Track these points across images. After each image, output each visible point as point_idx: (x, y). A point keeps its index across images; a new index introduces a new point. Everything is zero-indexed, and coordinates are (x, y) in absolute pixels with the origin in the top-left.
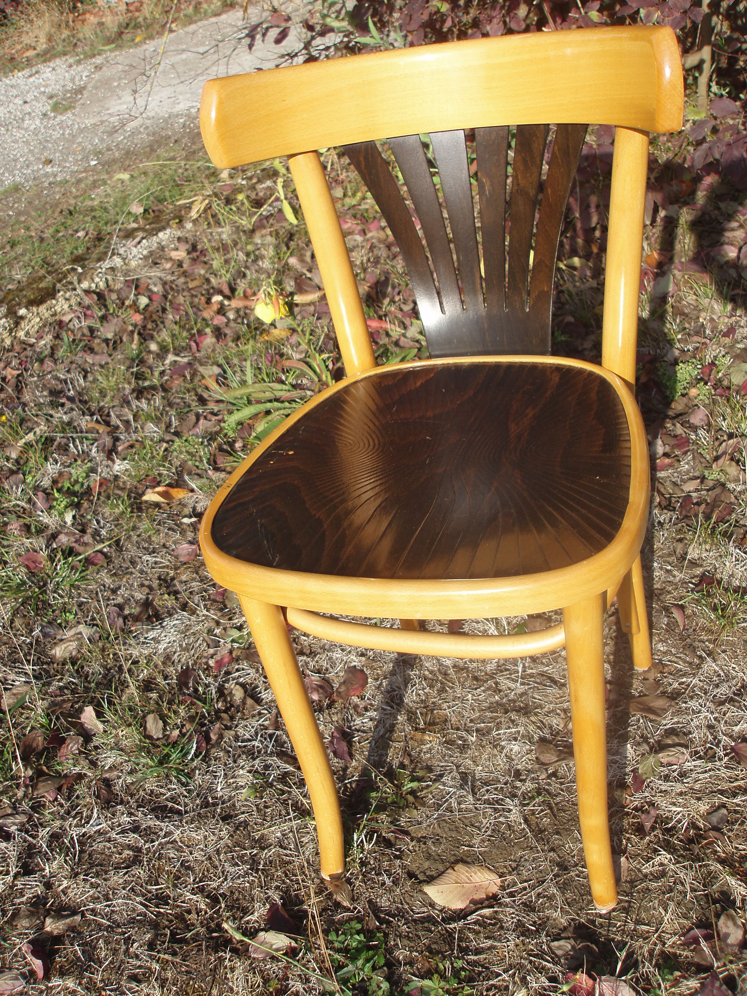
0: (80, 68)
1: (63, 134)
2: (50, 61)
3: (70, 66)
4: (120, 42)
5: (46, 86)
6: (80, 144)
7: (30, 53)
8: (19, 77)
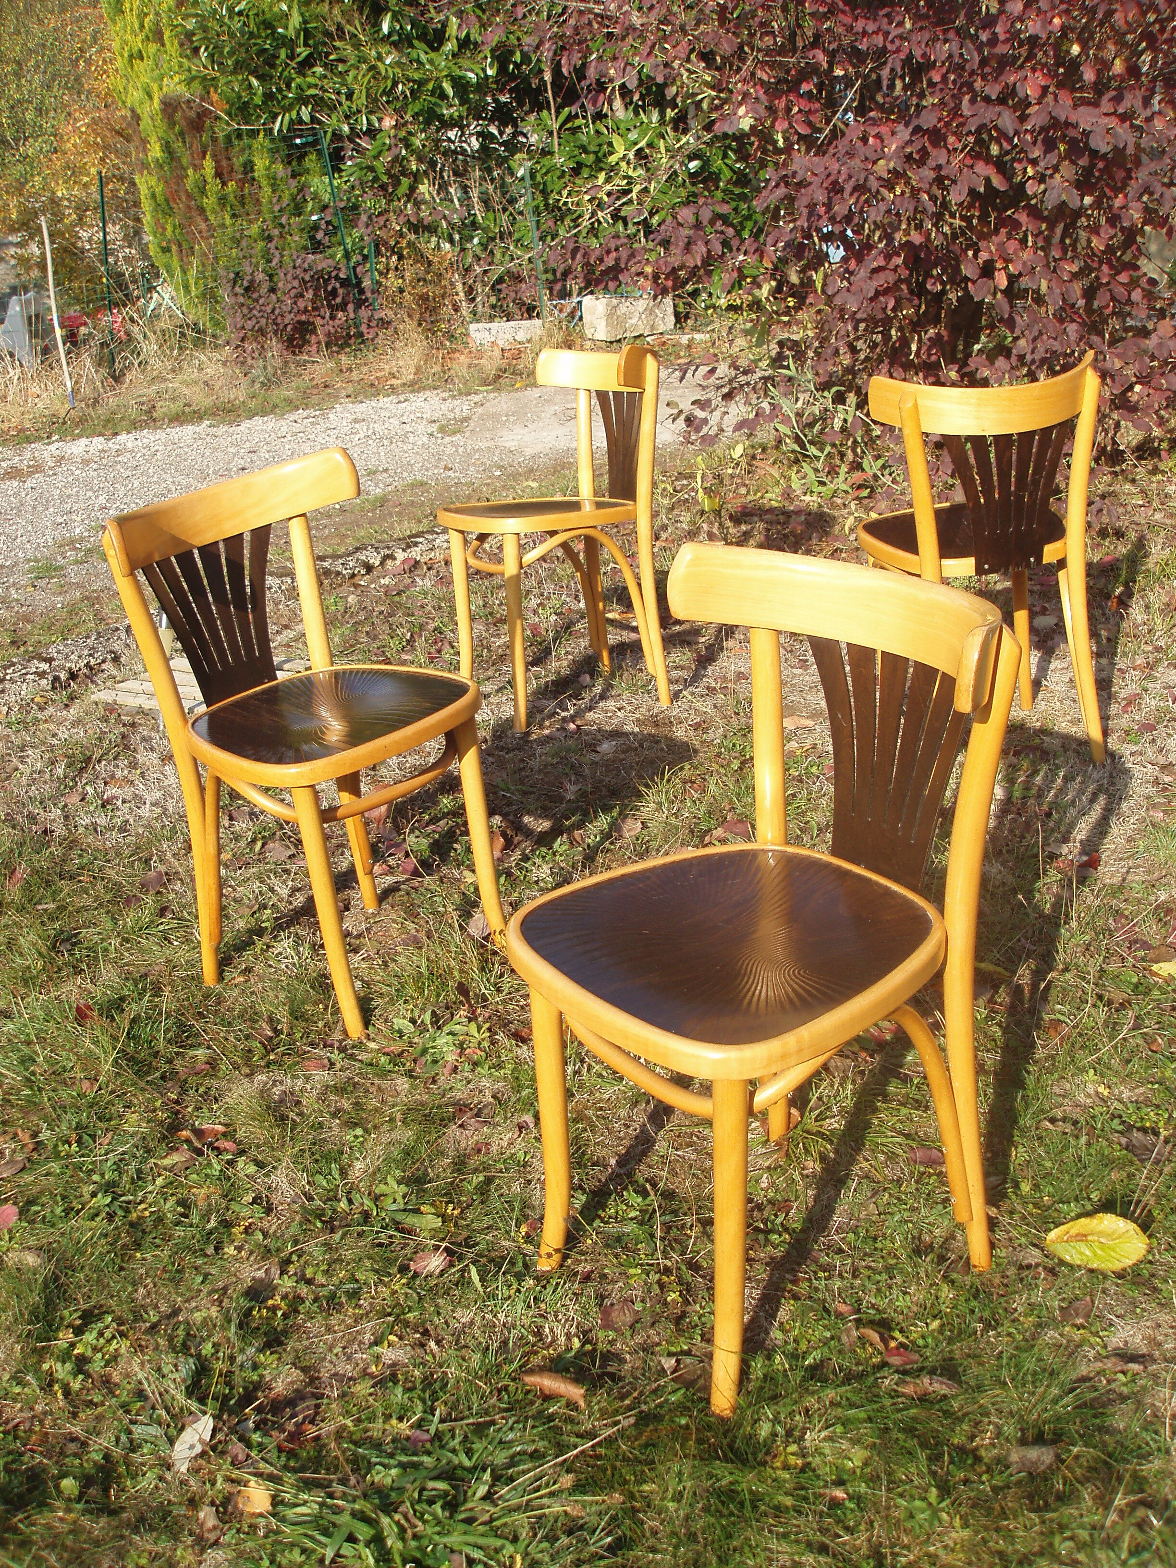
0: (457, 402)
1: (457, 451)
2: (419, 392)
3: (445, 399)
4: (498, 384)
5: (423, 413)
6: (478, 459)
7: (394, 382)
8: (386, 402)
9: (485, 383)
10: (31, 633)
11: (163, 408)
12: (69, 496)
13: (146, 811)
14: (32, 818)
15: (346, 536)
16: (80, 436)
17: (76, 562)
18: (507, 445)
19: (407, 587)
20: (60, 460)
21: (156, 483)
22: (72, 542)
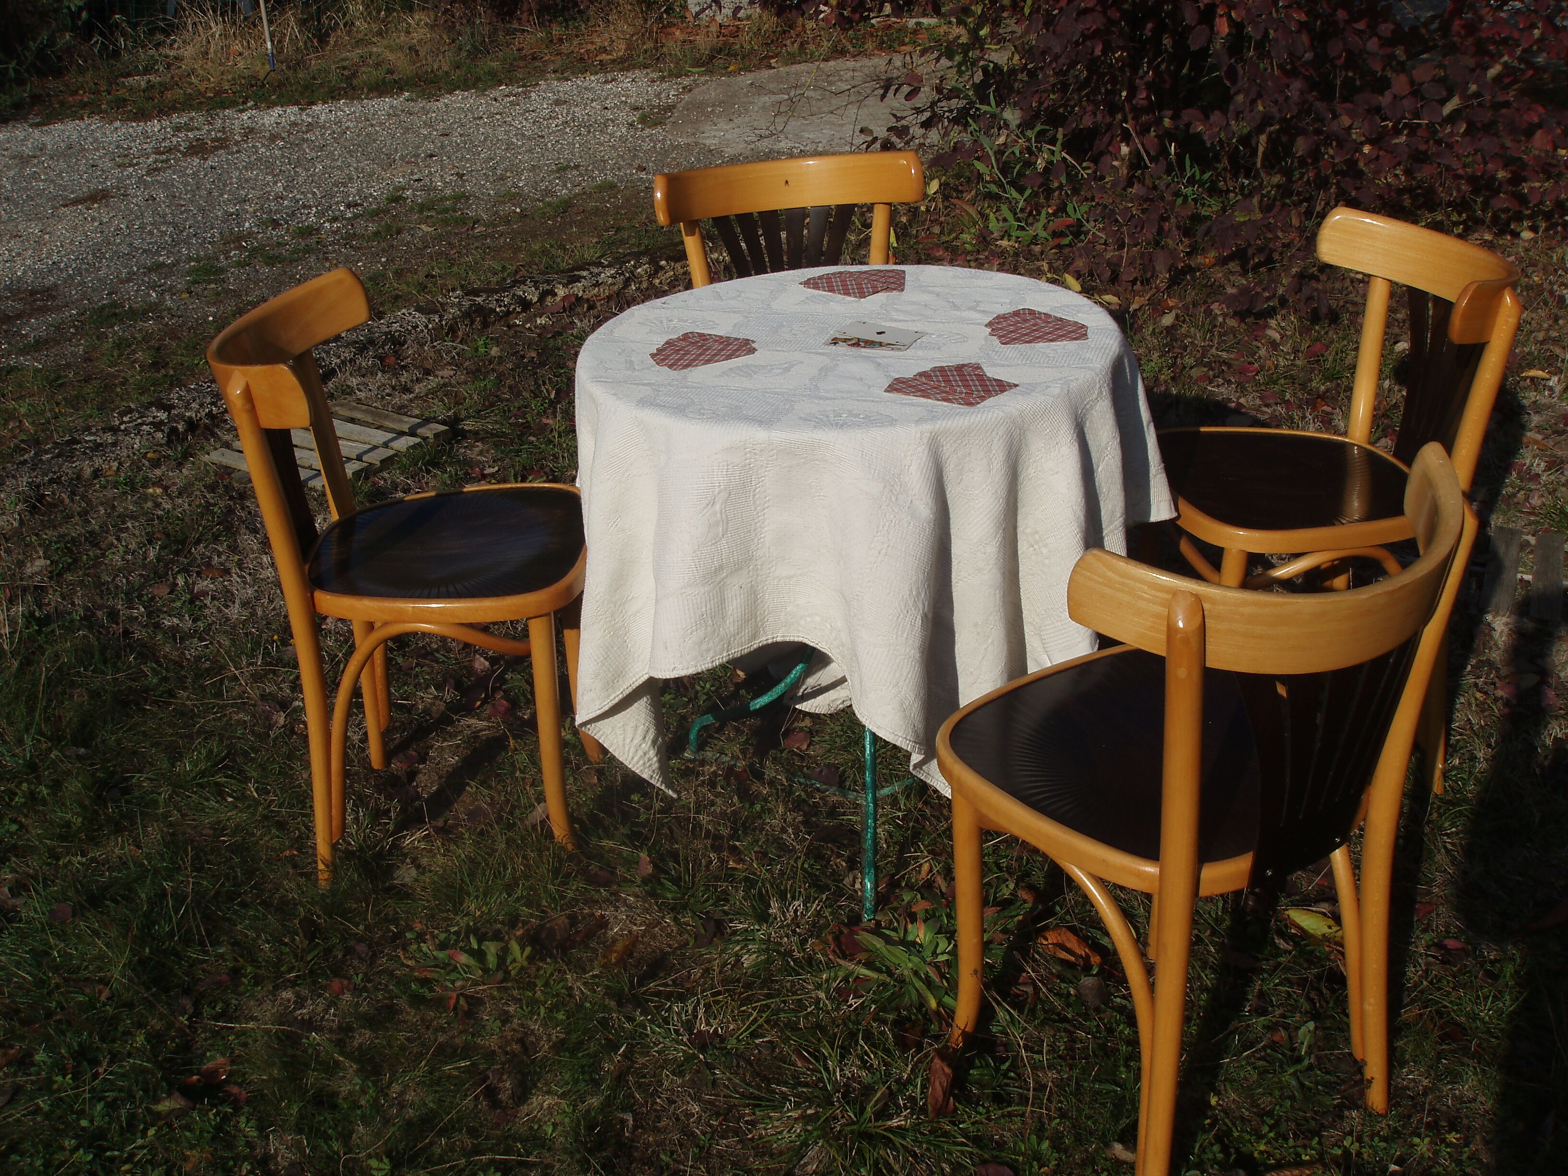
0: (665, 85)
1: (654, 147)
2: (628, 71)
3: (653, 81)
4: (710, 66)
5: (627, 97)
6: (674, 159)
7: (604, 57)
8: (592, 80)
9: (698, 63)
10: (174, 353)
11: (367, 74)
12: (247, 181)
13: (235, 612)
14: (113, 615)
15: (519, 249)
16: (274, 104)
17: (240, 264)
18: (707, 142)
19: (565, 328)
20: (249, 132)
21: (340, 168)
22: (239, 238)
